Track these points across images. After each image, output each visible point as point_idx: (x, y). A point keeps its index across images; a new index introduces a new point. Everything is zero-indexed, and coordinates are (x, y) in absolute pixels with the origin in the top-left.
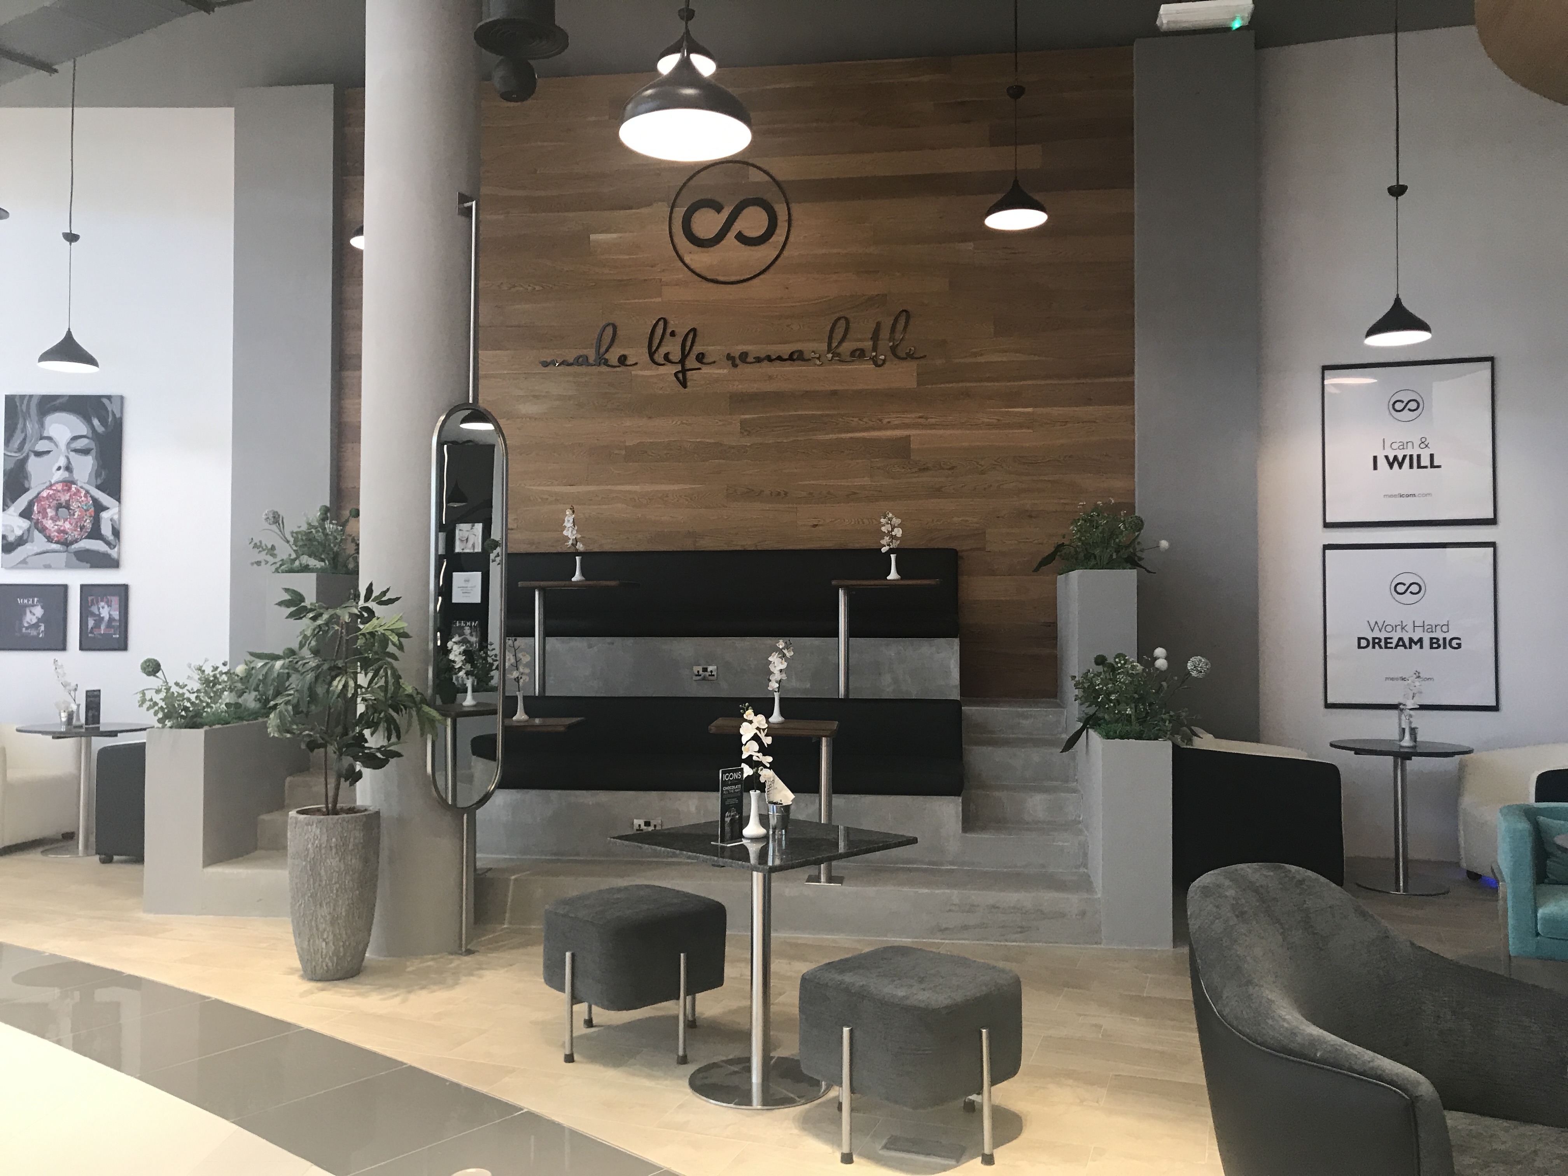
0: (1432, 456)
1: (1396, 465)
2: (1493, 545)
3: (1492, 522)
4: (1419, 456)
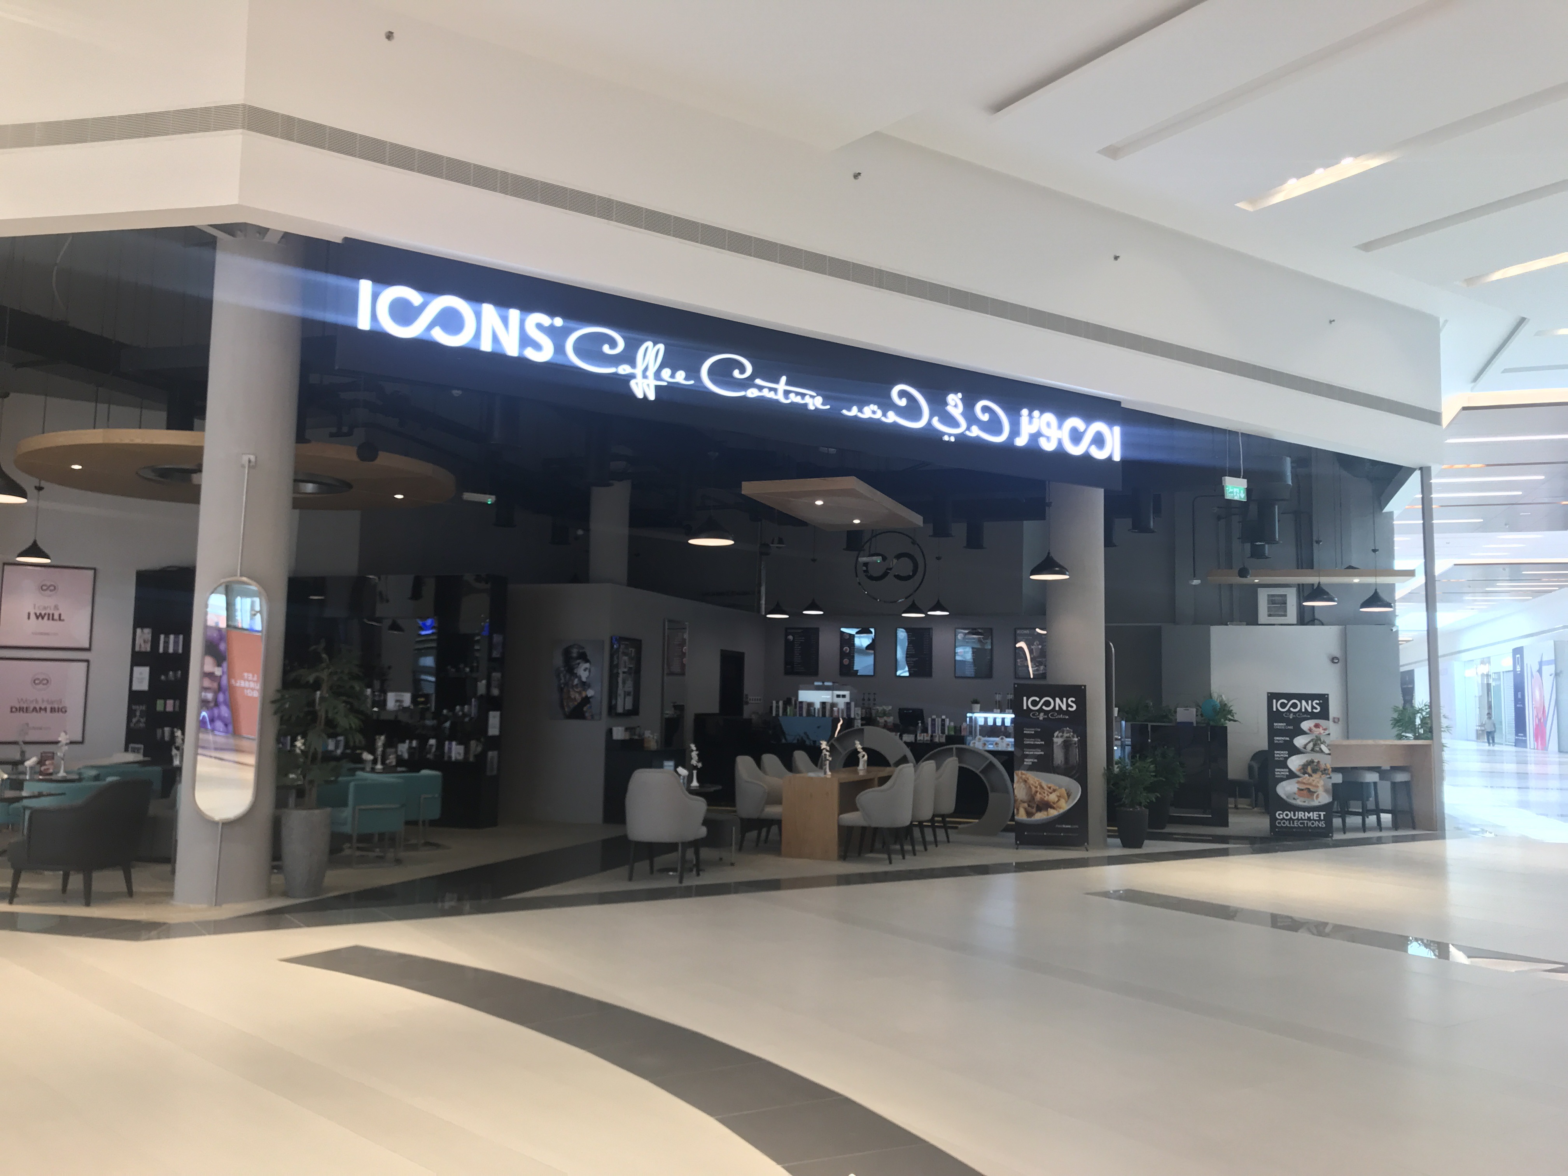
0: (60, 615)
1: (40, 618)
2: (87, 661)
3: (88, 650)
4: (53, 615)
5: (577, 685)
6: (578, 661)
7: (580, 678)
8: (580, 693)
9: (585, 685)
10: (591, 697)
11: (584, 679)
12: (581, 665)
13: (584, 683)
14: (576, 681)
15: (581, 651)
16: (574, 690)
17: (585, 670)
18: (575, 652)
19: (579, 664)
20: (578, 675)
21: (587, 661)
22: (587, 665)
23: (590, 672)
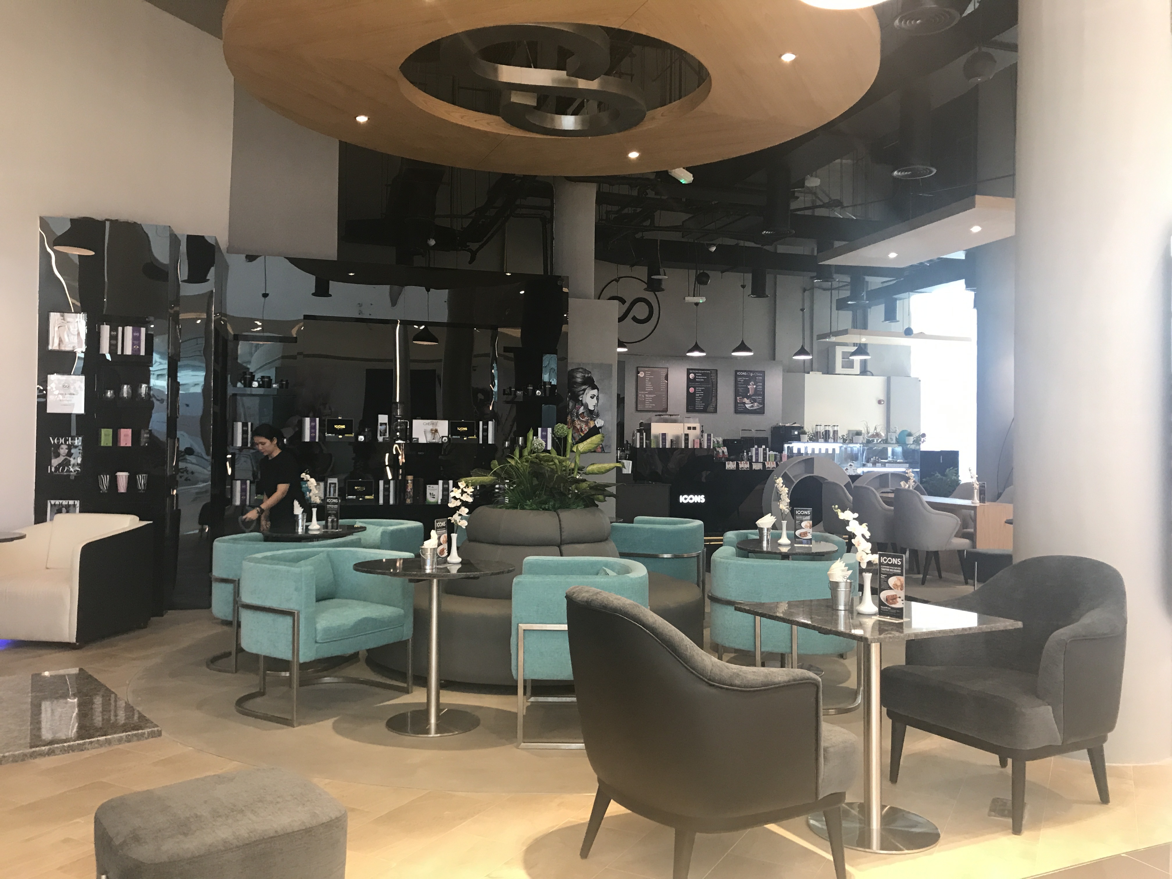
5: (583, 413)
6: (584, 387)
7: (586, 406)
8: (587, 423)
9: (592, 414)
10: (600, 428)
11: (591, 408)
12: (587, 391)
13: (591, 412)
14: (582, 410)
15: (587, 375)
16: (579, 419)
17: (592, 397)
18: (579, 377)
19: (584, 390)
20: (584, 402)
21: (594, 387)
22: (595, 392)
23: (598, 399)
